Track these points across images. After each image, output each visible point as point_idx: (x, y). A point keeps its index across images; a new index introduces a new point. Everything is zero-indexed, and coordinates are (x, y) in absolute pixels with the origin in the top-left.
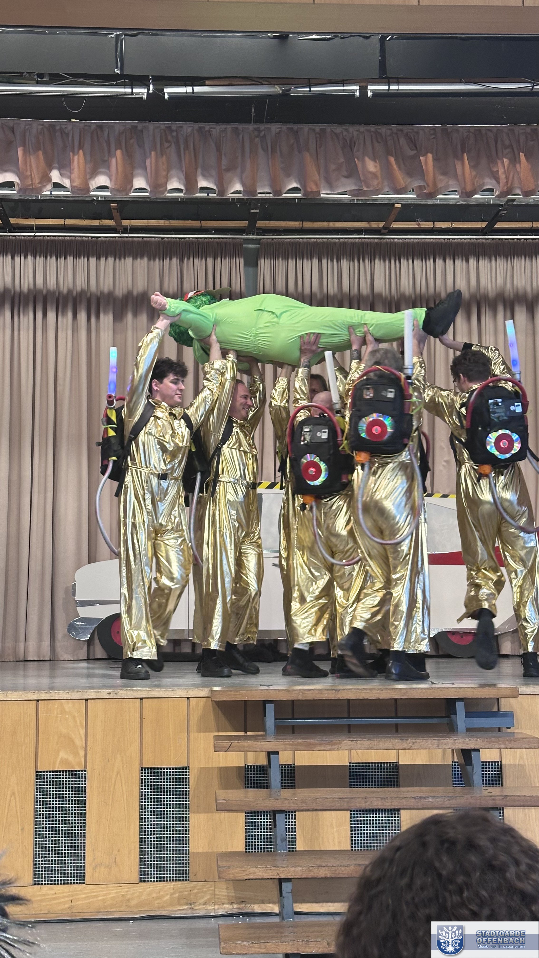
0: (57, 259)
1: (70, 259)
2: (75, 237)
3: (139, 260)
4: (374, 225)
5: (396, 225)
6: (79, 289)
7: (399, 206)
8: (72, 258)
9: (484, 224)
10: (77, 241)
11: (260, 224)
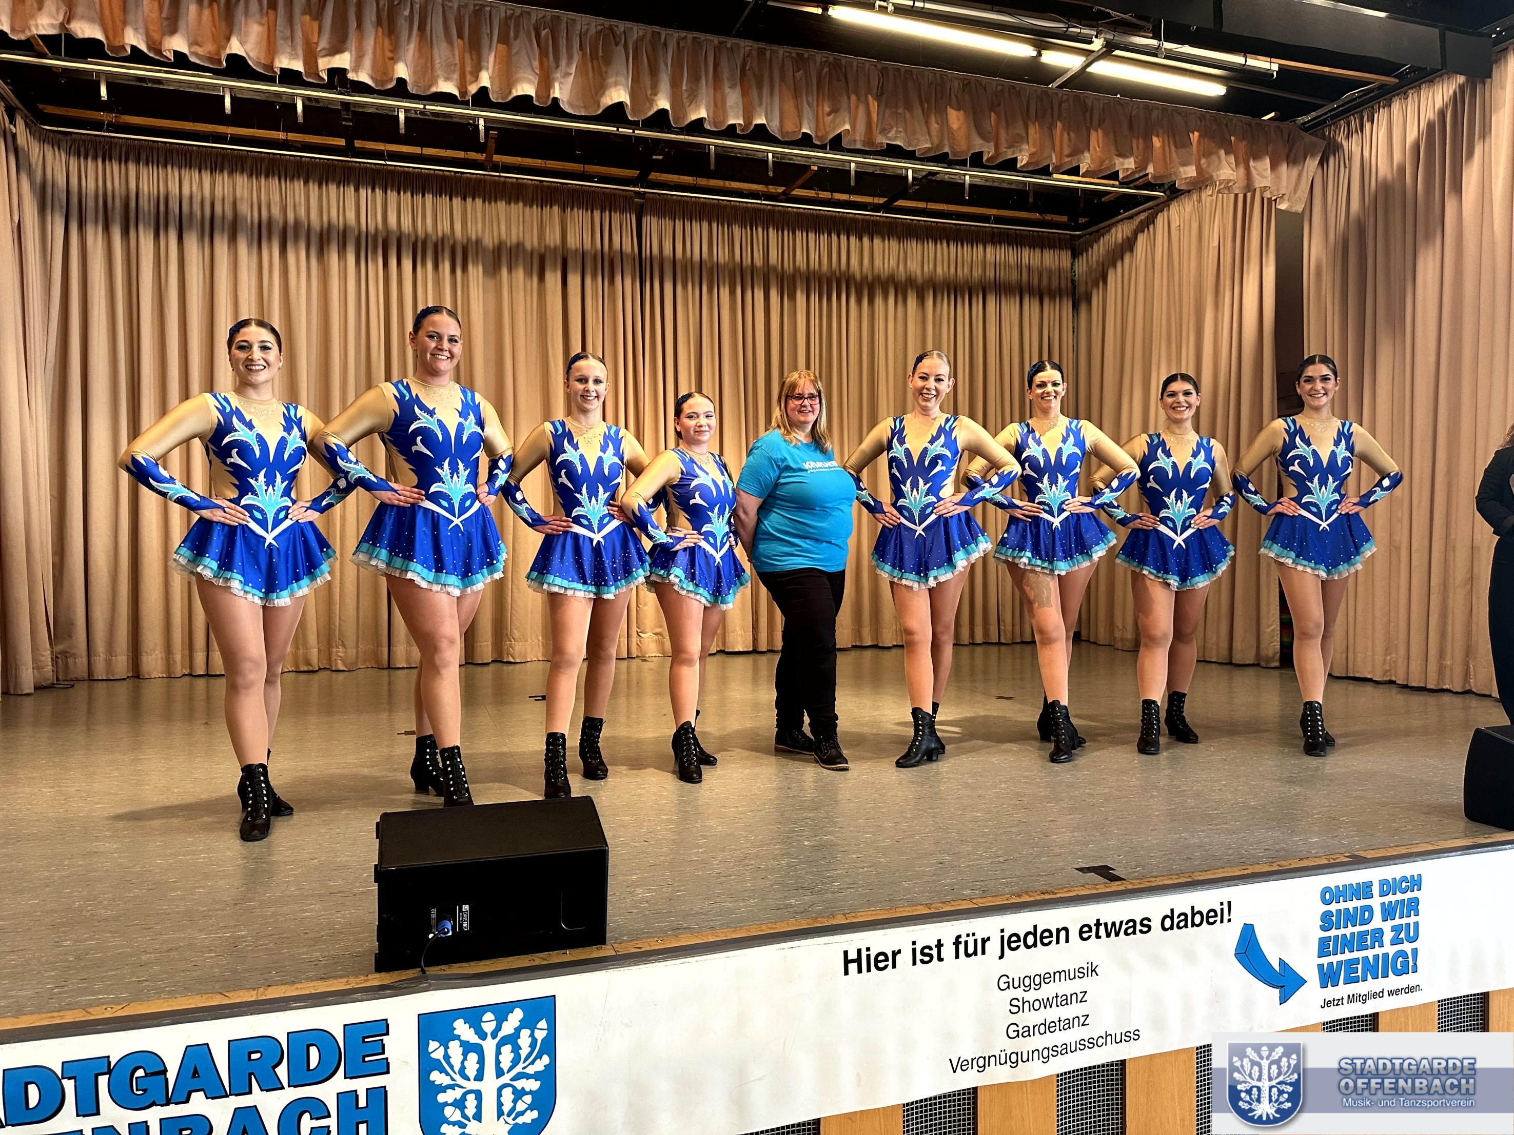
0: (412, 196)
1: (429, 197)
2: (435, 170)
3: (512, 205)
4: (772, 189)
5: (798, 192)
6: (440, 234)
7: (816, 168)
8: (431, 196)
9: (882, 201)
10: (437, 176)
11: (654, 176)
